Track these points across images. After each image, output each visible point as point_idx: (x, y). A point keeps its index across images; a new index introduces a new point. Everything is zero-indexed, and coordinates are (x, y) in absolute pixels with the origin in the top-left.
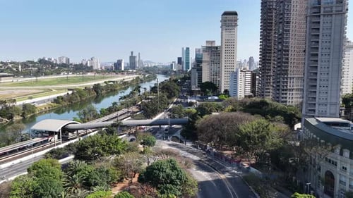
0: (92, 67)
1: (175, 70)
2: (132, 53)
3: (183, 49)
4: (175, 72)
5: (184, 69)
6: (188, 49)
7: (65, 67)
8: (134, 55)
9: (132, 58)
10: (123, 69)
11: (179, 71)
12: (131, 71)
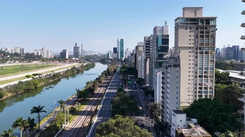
0: (41, 56)
1: (111, 58)
2: (76, 44)
3: (118, 40)
4: (111, 60)
5: (119, 58)
6: (122, 40)
7: (17, 56)
8: (77, 46)
9: (76, 48)
10: (67, 58)
11: (114, 59)
12: (74, 59)
